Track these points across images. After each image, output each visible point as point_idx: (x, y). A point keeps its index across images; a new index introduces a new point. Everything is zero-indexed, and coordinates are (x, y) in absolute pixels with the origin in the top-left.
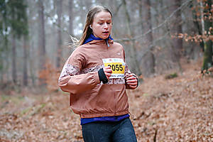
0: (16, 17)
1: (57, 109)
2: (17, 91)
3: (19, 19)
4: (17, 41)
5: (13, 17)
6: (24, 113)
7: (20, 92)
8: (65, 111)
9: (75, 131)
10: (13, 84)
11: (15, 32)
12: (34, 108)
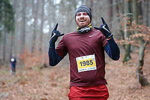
0: (8, 19)
1: (31, 80)
2: (5, 66)
3: (9, 20)
4: (7, 34)
5: (6, 19)
6: (9, 81)
7: (7, 67)
8: (35, 82)
9: (41, 95)
10: (3, 61)
11: (6, 29)
12: (16, 78)
